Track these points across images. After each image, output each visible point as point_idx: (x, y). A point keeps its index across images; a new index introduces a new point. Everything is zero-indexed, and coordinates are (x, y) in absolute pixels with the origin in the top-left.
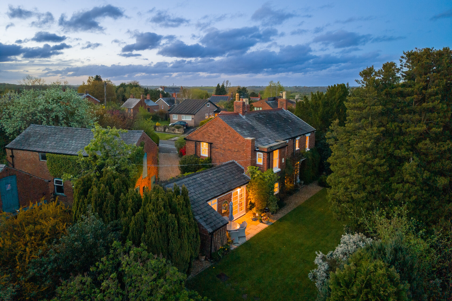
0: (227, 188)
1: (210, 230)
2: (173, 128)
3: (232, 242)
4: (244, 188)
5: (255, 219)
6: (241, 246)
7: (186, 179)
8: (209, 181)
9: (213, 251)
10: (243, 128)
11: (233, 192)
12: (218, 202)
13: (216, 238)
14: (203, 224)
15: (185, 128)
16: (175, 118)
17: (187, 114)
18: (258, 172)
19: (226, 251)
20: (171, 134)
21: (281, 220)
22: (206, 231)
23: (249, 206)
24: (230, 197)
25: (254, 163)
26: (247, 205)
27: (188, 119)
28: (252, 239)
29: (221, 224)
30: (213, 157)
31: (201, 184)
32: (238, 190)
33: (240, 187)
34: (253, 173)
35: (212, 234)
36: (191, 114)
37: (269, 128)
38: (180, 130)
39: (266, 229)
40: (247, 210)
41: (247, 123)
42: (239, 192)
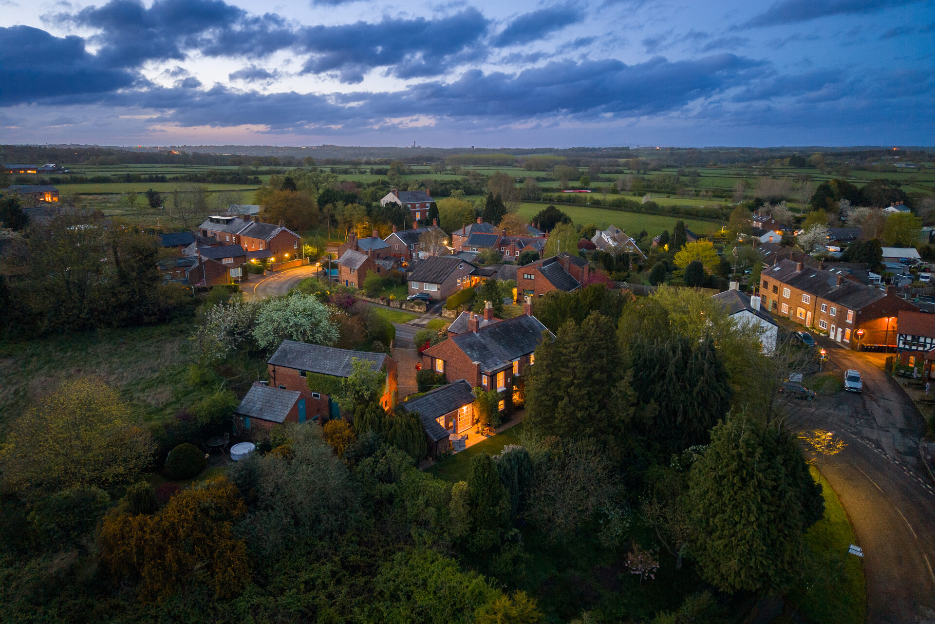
0: (453, 406)
1: (436, 440)
2: (412, 304)
3: (453, 449)
4: (470, 405)
5: (478, 432)
6: (461, 452)
7: (421, 400)
8: (439, 401)
9: (438, 454)
10: (473, 349)
11: (459, 410)
12: (445, 418)
13: (441, 445)
14: (431, 435)
15: (428, 303)
16: (414, 286)
17: (432, 282)
18: (482, 393)
19: (448, 455)
20: (409, 313)
21: (500, 434)
22: (432, 440)
23: (475, 421)
24: (457, 413)
25: (480, 384)
26: (473, 420)
27: (432, 289)
28: (470, 448)
29: (445, 436)
30: (447, 373)
31: (432, 404)
32: (464, 408)
33: (466, 405)
34: (478, 393)
35: (437, 442)
36: (435, 283)
37: (503, 345)
38: (421, 307)
39: (484, 441)
40: (473, 424)
41: (480, 342)
42: (465, 411)
